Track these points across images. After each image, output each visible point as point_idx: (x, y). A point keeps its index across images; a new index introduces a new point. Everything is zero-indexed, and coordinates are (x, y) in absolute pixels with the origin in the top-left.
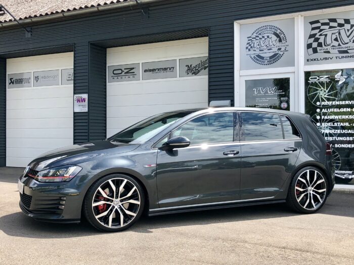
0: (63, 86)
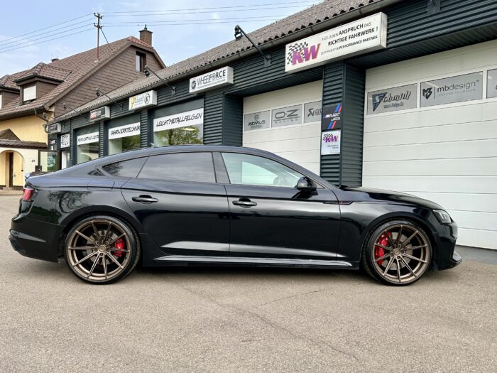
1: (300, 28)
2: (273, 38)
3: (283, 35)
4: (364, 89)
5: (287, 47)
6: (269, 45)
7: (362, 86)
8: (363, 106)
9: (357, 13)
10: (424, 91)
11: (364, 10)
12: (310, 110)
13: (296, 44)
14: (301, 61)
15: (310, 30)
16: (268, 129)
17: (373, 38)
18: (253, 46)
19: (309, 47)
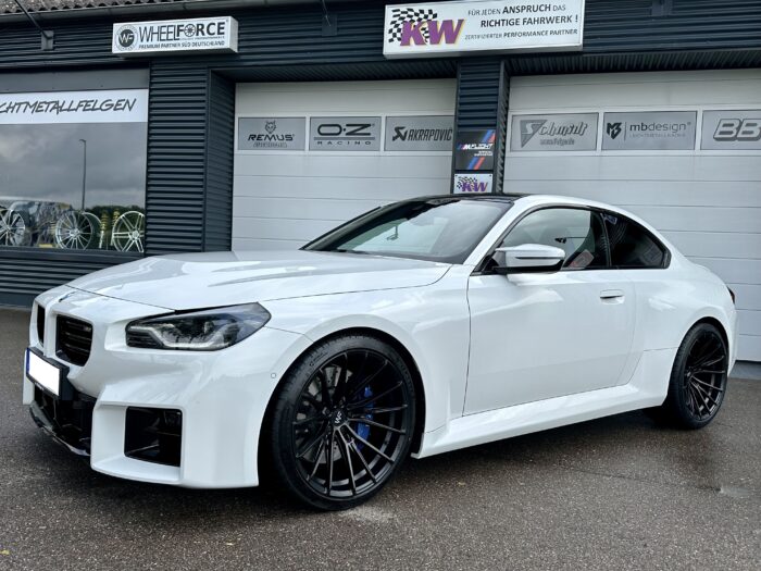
0: (388, 153)
13: (411, 10)
16: (301, 153)
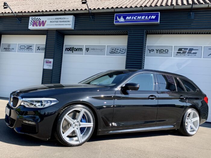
1: (37, 11)
2: (23, 12)
3: (29, 12)
4: (63, 43)
5: (30, 18)
6: (21, 14)
7: (63, 42)
8: (63, 50)
9: (64, 13)
10: (86, 49)
11: (66, 12)
12: (38, 47)
14: (36, 26)
15: (42, 13)
17: (69, 25)
18: (12, 12)
19: (41, 21)
